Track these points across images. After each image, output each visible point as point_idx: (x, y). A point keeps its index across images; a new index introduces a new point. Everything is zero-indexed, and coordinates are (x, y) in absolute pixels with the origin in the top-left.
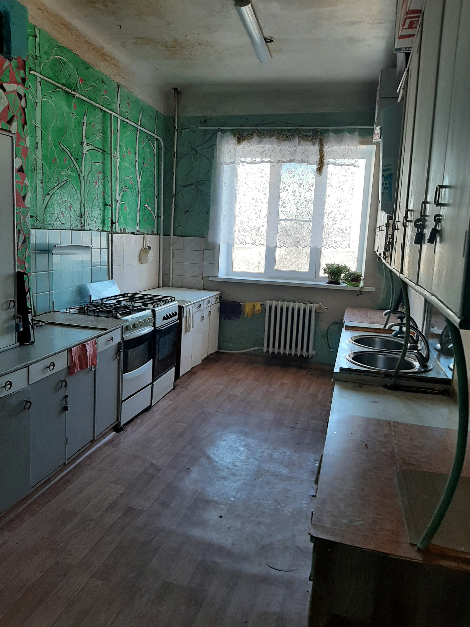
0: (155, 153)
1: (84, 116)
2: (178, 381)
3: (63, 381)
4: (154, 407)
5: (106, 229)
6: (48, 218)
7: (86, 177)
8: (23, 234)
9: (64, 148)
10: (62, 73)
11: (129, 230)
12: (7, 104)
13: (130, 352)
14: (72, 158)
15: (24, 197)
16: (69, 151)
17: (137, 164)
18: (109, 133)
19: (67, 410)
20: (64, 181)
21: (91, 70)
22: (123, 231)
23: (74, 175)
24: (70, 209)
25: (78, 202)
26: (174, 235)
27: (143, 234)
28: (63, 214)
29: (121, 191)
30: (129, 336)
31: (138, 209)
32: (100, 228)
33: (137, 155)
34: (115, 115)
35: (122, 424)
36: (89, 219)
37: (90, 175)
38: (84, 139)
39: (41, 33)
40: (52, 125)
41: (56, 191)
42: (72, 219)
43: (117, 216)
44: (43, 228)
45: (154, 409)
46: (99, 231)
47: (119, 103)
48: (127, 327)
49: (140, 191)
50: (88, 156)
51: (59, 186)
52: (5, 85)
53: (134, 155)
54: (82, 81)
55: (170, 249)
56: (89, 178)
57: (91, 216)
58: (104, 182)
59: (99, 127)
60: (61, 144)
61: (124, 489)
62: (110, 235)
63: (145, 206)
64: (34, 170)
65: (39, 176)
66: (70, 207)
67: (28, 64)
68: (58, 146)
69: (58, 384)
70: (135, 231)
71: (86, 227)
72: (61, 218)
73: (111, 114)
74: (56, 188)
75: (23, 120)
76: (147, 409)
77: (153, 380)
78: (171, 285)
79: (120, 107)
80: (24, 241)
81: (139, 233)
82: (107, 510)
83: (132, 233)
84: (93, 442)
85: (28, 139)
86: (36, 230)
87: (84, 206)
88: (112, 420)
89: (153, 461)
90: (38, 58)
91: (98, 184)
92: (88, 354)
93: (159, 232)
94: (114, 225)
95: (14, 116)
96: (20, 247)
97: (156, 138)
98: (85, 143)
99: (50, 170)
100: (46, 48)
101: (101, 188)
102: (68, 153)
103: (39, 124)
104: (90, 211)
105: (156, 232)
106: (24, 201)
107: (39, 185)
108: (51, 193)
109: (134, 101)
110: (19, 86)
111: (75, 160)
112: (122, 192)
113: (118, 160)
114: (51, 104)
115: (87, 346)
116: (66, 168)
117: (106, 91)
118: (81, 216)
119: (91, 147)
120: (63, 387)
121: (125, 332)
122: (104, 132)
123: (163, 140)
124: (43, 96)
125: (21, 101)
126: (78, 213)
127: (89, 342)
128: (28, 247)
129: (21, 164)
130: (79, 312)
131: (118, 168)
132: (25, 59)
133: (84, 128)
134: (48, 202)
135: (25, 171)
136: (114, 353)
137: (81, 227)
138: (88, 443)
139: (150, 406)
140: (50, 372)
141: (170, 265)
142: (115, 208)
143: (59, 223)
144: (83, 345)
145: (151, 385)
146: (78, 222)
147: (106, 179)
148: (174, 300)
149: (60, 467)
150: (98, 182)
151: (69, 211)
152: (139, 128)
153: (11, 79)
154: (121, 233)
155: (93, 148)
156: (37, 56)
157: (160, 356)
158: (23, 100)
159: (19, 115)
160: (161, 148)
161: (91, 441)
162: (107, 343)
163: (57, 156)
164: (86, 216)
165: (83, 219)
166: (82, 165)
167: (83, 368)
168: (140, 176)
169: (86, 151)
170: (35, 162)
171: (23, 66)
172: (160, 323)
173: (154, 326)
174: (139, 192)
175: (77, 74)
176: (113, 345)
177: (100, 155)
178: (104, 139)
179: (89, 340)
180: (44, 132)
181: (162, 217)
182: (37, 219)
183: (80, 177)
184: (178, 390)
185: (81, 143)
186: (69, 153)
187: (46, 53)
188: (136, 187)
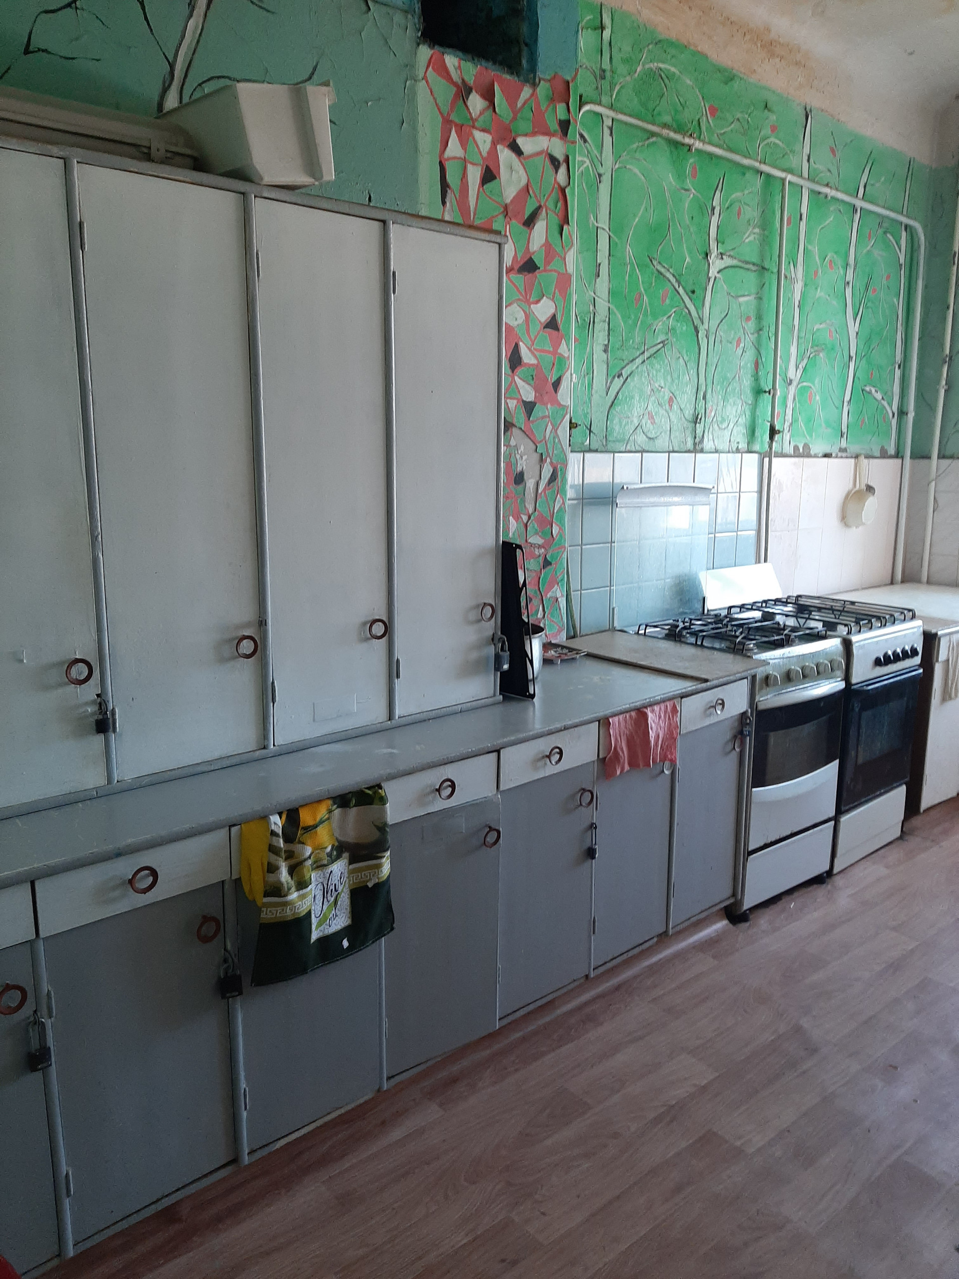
0: (902, 261)
1: (715, 192)
2: (916, 821)
3: (584, 790)
4: (842, 875)
5: (757, 447)
6: (617, 428)
7: (713, 330)
8: (551, 463)
9: (663, 270)
10: (664, 100)
11: (818, 447)
12: (524, 182)
13: (774, 738)
14: (681, 290)
15: (556, 384)
16: (674, 276)
17: (849, 291)
18: (778, 225)
19: (593, 857)
20: (659, 343)
21: (736, 84)
22: (801, 450)
23: (684, 328)
24: (671, 406)
25: (690, 390)
26: (941, 456)
27: (857, 457)
28: (651, 417)
29: (800, 357)
30: (770, 700)
31: (847, 398)
32: (743, 446)
33: (850, 272)
34: (794, 179)
35: (747, 905)
36: (716, 426)
37: (724, 326)
38: (713, 245)
39: (615, 18)
40: (637, 220)
41: (637, 367)
42: (675, 428)
43: (789, 417)
44: (603, 449)
45: (838, 881)
46: (739, 452)
47: (806, 150)
48: (767, 678)
49: (853, 354)
50: (721, 283)
51: (647, 355)
52: (520, 141)
53: (842, 272)
54: (713, 111)
55: (927, 492)
56: (721, 333)
57: (719, 419)
58: (759, 340)
59: (751, 213)
60: (655, 263)
61: (712, 1077)
62: (766, 460)
63: (868, 389)
64: (589, 325)
65: (600, 336)
66: (671, 400)
67: (576, 87)
68: (647, 266)
69: (573, 796)
70: (834, 451)
71: (708, 444)
72: (648, 425)
73: (783, 180)
74: (639, 361)
75: (561, 214)
76: (819, 880)
77: (840, 811)
78: (925, 579)
79: (808, 161)
80: (553, 478)
81: (844, 455)
82: (657, 1121)
83: (827, 456)
84: (664, 937)
85: (571, 257)
86: (587, 455)
87: (704, 398)
88: (721, 893)
89: (805, 1023)
90: (608, 74)
91: (742, 345)
92: (652, 734)
93: (901, 448)
94: (777, 437)
95: (540, 207)
96: (544, 490)
97: (906, 227)
98: (714, 253)
99: (625, 323)
100: (627, 48)
101: (750, 355)
102: (669, 281)
103: (604, 223)
104: (720, 408)
105: (892, 451)
106: (556, 391)
107: (599, 356)
108: (625, 373)
109: (849, 141)
110: (554, 139)
111: (687, 294)
112: (805, 361)
113: (798, 287)
114: (635, 174)
115: (650, 715)
116: (664, 315)
117: (774, 129)
118: (696, 420)
119: (728, 261)
120: (584, 804)
121: (761, 689)
122: (765, 225)
123: (925, 227)
124: (617, 157)
125: (556, 172)
126: (689, 413)
127: (656, 708)
128: (561, 491)
129: (552, 311)
130: (667, 635)
131: (797, 304)
132: (569, 78)
133: (715, 219)
134: (618, 393)
135: (561, 327)
136: (729, 736)
137: (695, 444)
138: (653, 938)
139: (829, 873)
140: (551, 769)
141: (925, 529)
142: (785, 398)
143: (641, 439)
144: (640, 714)
145: (833, 823)
146: (688, 433)
147: (764, 334)
148: (914, 617)
149: (576, 983)
150: (742, 340)
151: (666, 411)
152: (859, 203)
153: (534, 127)
154: (797, 454)
155: (735, 262)
156: (604, 71)
157: (861, 754)
158: (562, 170)
159: (550, 204)
160: (919, 246)
161: (661, 935)
162: (708, 712)
163: (645, 290)
164: (709, 420)
165: (699, 428)
166: (703, 305)
167: (638, 766)
168: (855, 320)
169: (717, 270)
170: (592, 308)
171: (562, 92)
172: (862, 672)
173: (847, 678)
174: (850, 358)
175: (701, 98)
176: (726, 719)
177: (751, 279)
178: (765, 241)
179: (657, 703)
180: (617, 240)
181: (911, 415)
182: (590, 431)
183: (697, 332)
184: (913, 842)
185: (704, 256)
186: (673, 280)
187: (626, 61)
188: (845, 344)
